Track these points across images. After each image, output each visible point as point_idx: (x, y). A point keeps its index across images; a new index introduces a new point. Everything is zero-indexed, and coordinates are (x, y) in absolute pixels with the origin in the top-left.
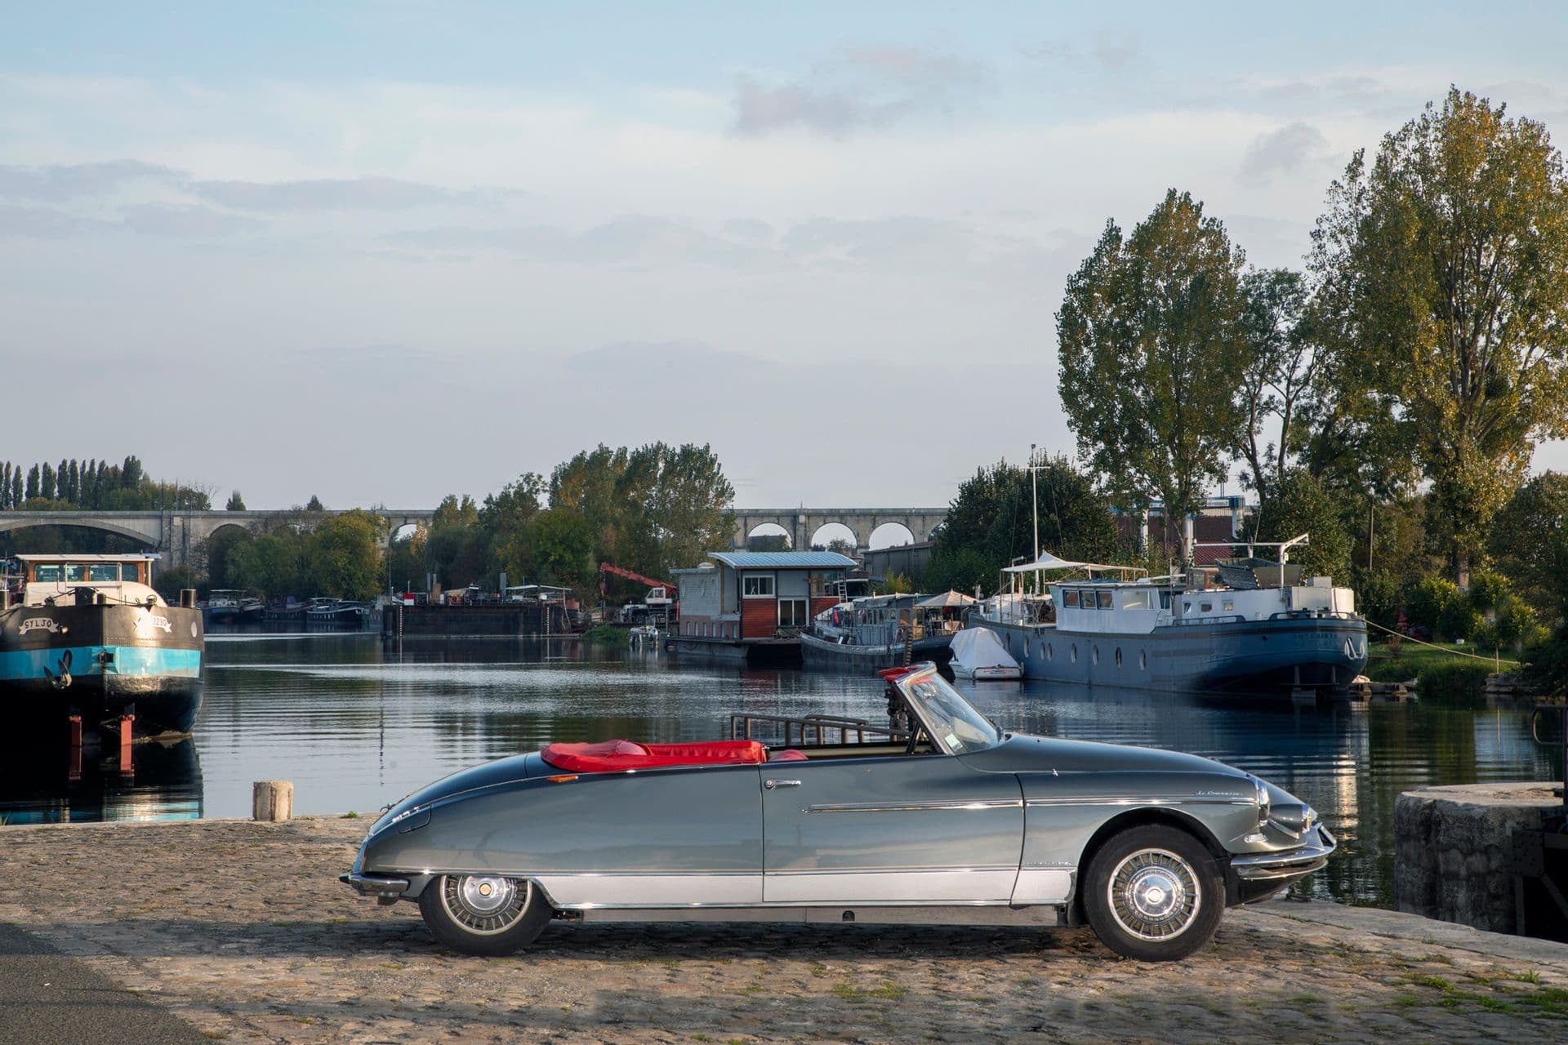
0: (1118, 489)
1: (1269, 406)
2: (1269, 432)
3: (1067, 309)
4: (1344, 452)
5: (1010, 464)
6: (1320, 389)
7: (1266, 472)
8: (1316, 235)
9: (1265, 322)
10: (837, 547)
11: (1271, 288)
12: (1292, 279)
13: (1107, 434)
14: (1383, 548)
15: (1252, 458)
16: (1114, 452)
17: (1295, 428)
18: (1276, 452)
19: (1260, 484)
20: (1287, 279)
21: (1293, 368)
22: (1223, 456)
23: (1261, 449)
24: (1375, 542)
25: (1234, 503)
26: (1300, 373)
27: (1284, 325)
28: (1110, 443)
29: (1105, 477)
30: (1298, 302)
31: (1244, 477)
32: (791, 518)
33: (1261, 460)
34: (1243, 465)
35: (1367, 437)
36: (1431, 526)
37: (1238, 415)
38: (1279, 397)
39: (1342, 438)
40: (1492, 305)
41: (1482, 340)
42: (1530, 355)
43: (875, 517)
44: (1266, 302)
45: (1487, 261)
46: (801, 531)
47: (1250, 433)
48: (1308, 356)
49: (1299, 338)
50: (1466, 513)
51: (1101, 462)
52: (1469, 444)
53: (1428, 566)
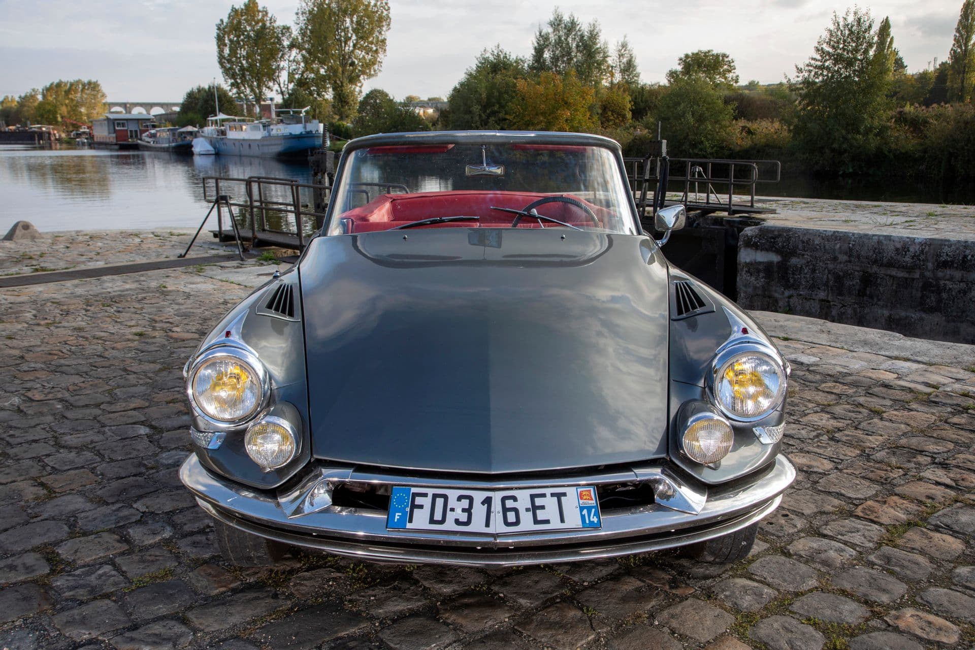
0: (239, 94)
1: (283, 69)
2: (284, 76)
3: (218, 36)
4: (307, 83)
5: (202, 86)
6: (298, 63)
7: (284, 89)
8: (297, 14)
9: (279, 41)
10: (140, 113)
11: (282, 31)
12: (288, 28)
13: (233, 76)
14: (320, 112)
15: (279, 85)
16: (236, 82)
17: (291, 76)
18: (286, 83)
19: (282, 93)
20: (287, 29)
21: (289, 57)
22: (271, 84)
23: (282, 82)
24: (317, 111)
25: (272, 99)
26: (292, 58)
27: (286, 43)
28: (235, 79)
29: (235, 91)
30: (290, 35)
31: (277, 91)
32: (124, 105)
33: (282, 85)
34: (276, 87)
35: (314, 78)
36: (334, 106)
37: (274, 71)
38: (286, 66)
39: (306, 79)
40: (350, 38)
41: (347, 48)
42: (360, 53)
43: (152, 105)
44: (280, 35)
45: (348, 24)
46: (128, 109)
47: (278, 76)
48: (295, 52)
49: (291, 46)
50: (345, 102)
51: (232, 85)
52: (346, 81)
53: (333, 118)
